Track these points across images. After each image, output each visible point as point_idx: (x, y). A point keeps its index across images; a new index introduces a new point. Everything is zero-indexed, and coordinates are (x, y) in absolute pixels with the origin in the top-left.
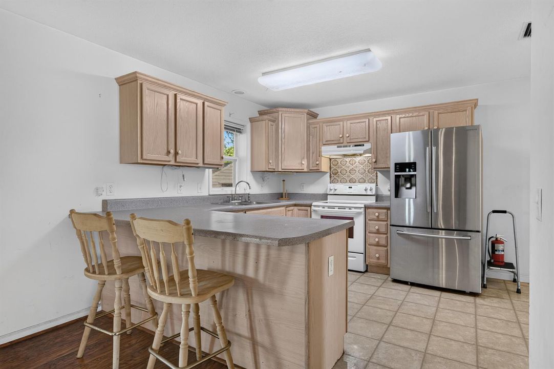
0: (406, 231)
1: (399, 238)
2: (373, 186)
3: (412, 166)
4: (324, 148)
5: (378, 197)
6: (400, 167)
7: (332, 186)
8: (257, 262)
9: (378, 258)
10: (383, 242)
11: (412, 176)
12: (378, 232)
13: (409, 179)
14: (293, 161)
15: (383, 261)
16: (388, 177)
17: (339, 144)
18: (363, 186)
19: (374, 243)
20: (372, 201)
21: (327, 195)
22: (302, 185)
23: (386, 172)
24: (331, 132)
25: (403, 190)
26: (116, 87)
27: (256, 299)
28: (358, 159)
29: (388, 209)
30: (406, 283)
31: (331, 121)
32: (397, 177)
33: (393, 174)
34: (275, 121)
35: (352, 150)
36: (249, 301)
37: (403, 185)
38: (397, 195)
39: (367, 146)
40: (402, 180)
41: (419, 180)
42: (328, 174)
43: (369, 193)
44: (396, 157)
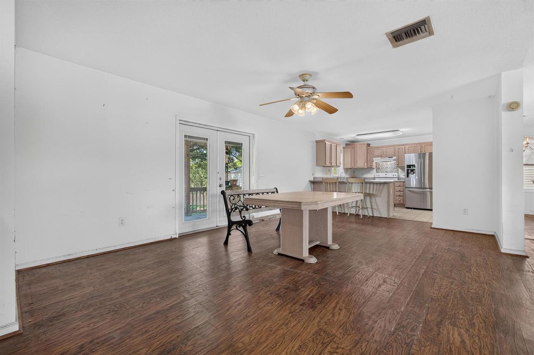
0: (411, 189)
1: (409, 192)
2: (397, 174)
3: (414, 166)
4: (374, 159)
5: (399, 178)
6: (409, 166)
7: (377, 174)
8: (373, 189)
9: (400, 201)
10: (402, 195)
11: (414, 170)
12: (400, 191)
13: (412, 171)
14: (361, 164)
15: (402, 202)
16: (404, 171)
17: (381, 156)
18: (392, 174)
19: (398, 195)
20: (396, 180)
21: (375, 178)
22: (363, 174)
23: (403, 168)
24: (377, 152)
25: (410, 175)
26: (315, 142)
27: (373, 198)
28: (389, 163)
29: (404, 182)
30: (411, 208)
31: (378, 148)
32: (408, 170)
33: (406, 169)
34: (354, 148)
35: (387, 159)
36: (371, 199)
37: (410, 173)
38: (408, 176)
39: (394, 158)
40: (410, 171)
41: (416, 171)
42: (375, 169)
43: (395, 176)
44: (407, 163)
